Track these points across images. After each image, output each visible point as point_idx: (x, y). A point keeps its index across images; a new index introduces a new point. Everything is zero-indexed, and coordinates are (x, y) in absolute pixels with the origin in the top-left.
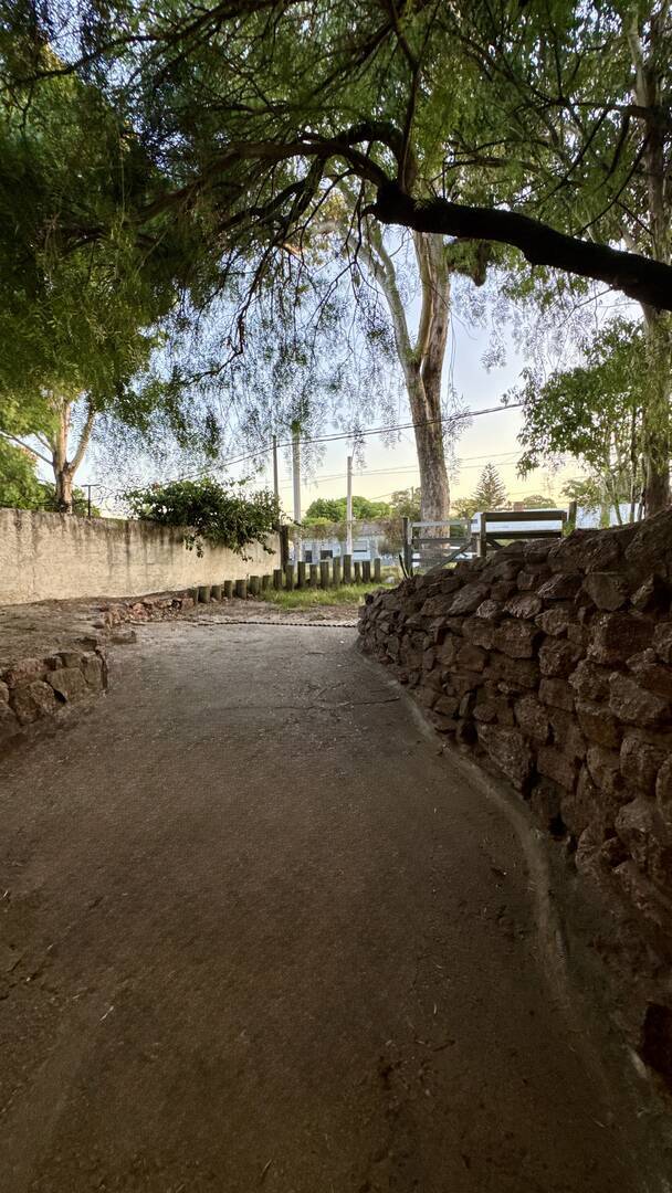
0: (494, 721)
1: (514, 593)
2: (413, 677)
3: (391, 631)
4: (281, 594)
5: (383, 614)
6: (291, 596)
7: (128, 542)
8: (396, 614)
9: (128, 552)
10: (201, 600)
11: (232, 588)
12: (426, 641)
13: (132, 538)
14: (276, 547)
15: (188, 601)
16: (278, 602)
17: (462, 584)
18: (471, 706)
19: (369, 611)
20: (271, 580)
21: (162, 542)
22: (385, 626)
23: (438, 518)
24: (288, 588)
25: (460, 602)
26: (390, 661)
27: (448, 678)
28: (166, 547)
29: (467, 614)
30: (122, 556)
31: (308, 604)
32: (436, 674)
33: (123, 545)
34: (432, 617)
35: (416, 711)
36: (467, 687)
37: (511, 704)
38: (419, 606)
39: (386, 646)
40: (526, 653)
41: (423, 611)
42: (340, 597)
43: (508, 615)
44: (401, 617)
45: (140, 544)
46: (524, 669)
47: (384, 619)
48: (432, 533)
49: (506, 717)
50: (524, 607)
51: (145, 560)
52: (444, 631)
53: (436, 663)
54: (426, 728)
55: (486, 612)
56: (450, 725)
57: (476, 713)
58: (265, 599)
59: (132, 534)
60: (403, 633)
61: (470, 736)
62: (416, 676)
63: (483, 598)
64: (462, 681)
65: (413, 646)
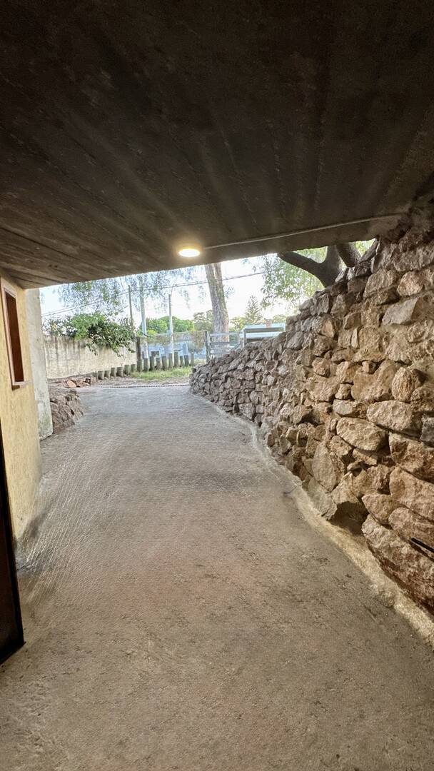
0: (244, 402)
1: (249, 360)
2: (216, 398)
3: (206, 381)
4: (142, 374)
5: (201, 375)
6: (149, 374)
7: (57, 348)
8: (208, 374)
9: (57, 353)
10: (100, 378)
11: (115, 371)
12: (221, 382)
13: (59, 346)
14: (134, 349)
15: (93, 379)
16: (142, 378)
17: (233, 359)
18: (237, 400)
19: (195, 375)
20: (136, 367)
21: (74, 347)
22: (203, 380)
23: (223, 331)
24: (145, 370)
25: (232, 366)
26: (206, 393)
27: (229, 393)
28: (76, 350)
29: (235, 369)
30: (54, 356)
31: (158, 378)
32: (225, 393)
33: (54, 350)
34: (222, 373)
35: (218, 409)
36: (235, 394)
37: (249, 396)
38: (217, 370)
39: (204, 388)
40: (252, 378)
41: (218, 372)
42: (175, 374)
43: (247, 368)
44: (209, 375)
45: (63, 349)
46: (252, 383)
47: (202, 378)
48: (220, 339)
49: (247, 400)
50: (251, 364)
51: (66, 357)
52: (227, 377)
53: (225, 389)
54: (222, 412)
55: (240, 367)
56: (230, 409)
57: (238, 402)
58: (134, 377)
59: (59, 343)
60: (210, 382)
61: (237, 410)
62: (217, 397)
63: (240, 363)
64: (233, 393)
65: (215, 386)
